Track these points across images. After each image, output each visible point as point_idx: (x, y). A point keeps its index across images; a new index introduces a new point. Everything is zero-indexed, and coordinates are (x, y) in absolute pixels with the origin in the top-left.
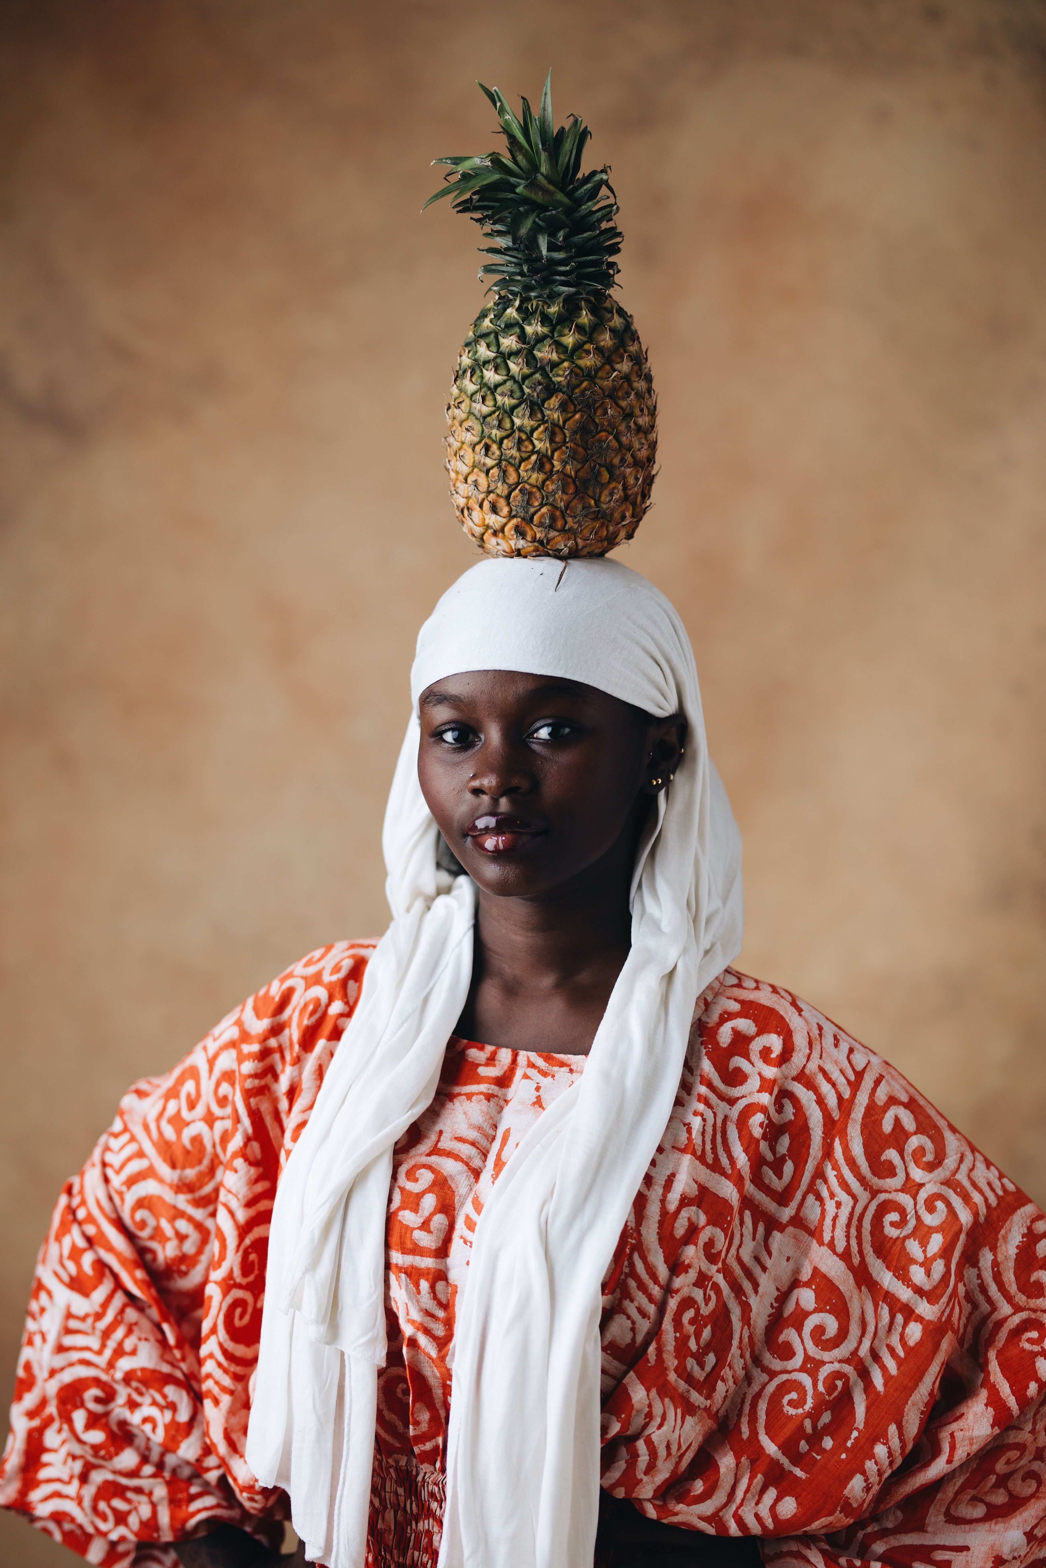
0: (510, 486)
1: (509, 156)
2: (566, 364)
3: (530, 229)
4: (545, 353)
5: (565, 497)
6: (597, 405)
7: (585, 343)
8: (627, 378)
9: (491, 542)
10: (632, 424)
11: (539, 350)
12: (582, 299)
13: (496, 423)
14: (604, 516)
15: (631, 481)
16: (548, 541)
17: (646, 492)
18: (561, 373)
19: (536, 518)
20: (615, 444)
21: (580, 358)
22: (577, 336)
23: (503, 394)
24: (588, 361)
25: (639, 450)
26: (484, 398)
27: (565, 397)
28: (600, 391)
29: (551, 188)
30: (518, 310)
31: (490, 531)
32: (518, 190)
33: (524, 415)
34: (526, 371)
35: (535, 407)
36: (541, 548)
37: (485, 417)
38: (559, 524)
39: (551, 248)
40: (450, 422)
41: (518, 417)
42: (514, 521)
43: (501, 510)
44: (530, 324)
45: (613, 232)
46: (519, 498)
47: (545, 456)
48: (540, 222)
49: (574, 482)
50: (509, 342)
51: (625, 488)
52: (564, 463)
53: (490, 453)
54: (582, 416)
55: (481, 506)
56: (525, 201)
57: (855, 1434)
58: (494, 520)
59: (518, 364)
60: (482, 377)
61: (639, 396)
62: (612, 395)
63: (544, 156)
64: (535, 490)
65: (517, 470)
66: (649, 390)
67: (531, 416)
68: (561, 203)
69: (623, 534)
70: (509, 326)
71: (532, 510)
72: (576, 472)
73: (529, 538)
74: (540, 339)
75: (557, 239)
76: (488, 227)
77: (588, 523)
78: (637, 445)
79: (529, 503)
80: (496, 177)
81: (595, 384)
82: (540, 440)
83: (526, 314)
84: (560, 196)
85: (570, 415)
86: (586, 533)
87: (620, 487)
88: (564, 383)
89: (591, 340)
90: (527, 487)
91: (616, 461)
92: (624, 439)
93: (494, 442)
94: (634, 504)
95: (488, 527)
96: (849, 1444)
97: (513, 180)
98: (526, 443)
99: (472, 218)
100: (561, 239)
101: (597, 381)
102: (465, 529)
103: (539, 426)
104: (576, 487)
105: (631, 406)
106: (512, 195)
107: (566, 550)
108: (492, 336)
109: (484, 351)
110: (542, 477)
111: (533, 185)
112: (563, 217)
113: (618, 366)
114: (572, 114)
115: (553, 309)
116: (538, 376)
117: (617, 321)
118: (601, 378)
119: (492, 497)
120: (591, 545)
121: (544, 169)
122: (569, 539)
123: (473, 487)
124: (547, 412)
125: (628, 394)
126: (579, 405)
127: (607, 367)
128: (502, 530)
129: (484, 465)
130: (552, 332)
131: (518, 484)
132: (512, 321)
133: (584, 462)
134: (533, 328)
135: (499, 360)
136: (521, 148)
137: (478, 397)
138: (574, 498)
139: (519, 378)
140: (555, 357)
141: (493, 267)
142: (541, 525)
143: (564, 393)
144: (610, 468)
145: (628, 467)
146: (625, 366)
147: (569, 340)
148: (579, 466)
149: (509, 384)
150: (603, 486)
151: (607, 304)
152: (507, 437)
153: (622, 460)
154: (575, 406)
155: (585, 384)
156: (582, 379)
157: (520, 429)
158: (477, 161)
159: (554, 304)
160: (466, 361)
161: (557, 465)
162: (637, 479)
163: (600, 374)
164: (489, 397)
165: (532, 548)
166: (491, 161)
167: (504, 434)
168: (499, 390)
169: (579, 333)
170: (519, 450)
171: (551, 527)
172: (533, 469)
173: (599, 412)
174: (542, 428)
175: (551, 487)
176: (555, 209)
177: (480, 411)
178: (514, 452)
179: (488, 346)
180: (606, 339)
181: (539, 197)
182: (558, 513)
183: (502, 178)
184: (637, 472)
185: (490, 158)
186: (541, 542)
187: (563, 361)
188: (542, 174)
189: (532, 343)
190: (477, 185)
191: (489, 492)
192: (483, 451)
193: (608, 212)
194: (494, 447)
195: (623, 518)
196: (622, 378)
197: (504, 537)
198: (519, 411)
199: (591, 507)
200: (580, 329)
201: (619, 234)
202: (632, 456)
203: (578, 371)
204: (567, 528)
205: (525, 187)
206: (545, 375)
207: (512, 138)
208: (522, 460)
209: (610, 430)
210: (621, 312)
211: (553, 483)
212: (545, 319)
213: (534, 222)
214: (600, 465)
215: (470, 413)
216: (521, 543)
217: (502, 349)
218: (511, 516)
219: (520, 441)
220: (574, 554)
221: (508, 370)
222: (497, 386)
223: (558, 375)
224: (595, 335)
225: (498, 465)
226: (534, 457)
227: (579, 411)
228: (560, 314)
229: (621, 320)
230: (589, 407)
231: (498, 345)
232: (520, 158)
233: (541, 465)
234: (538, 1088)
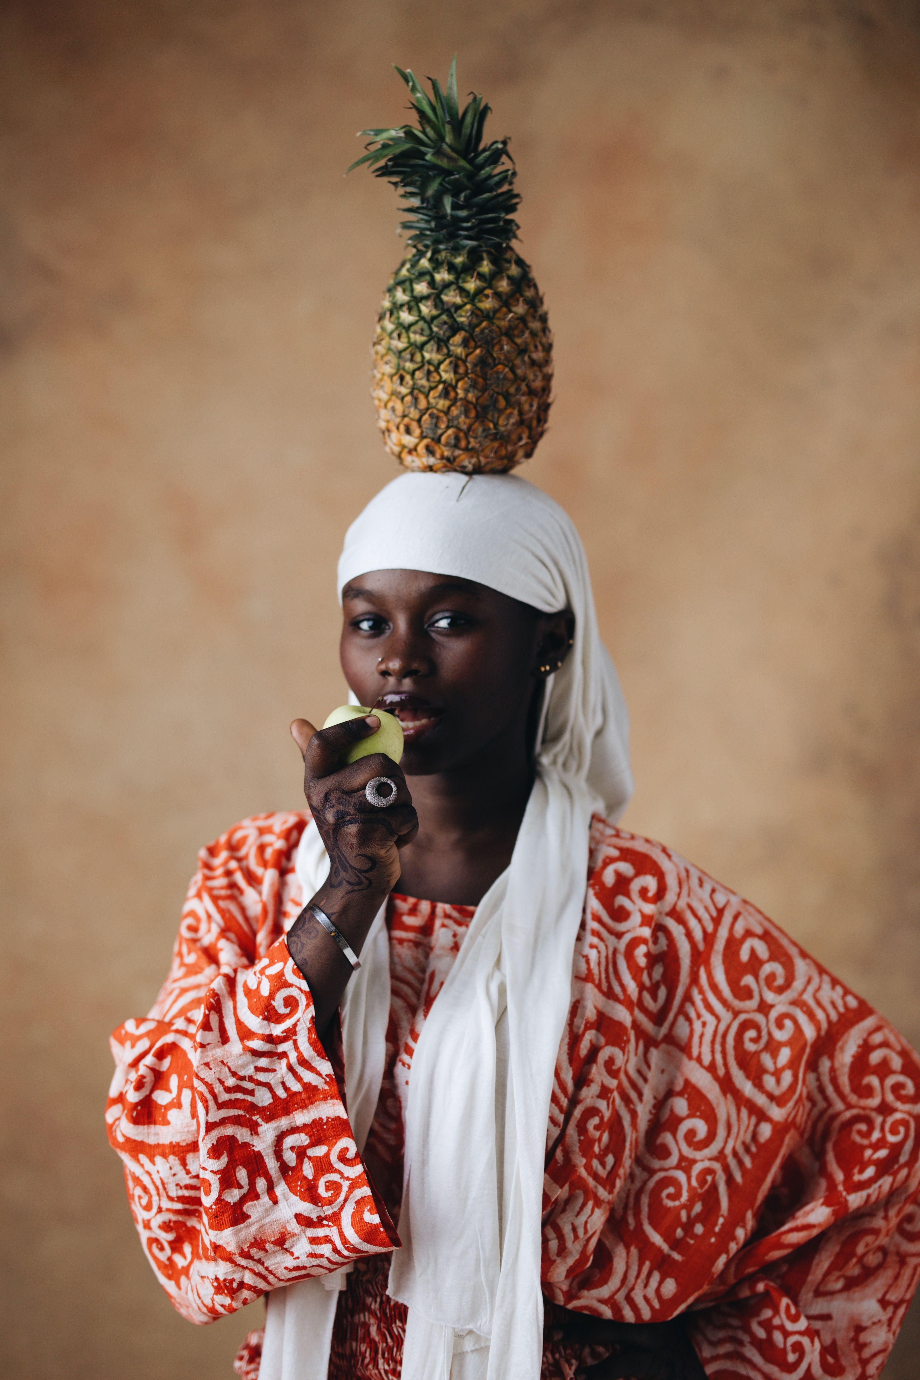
0: (421, 411)
1: (420, 128)
2: (468, 307)
3: (436, 191)
4: (451, 297)
5: (468, 421)
6: (495, 341)
7: (485, 288)
8: (522, 319)
9: (408, 459)
10: (526, 358)
11: (446, 295)
12: (484, 251)
13: (408, 357)
14: (502, 437)
15: (526, 407)
16: (455, 458)
17: (542, 417)
18: (463, 314)
19: (443, 439)
20: (510, 375)
21: (480, 301)
22: (478, 283)
23: (415, 332)
24: (487, 304)
25: (534, 381)
26: (399, 336)
27: (467, 335)
28: (497, 330)
29: (454, 155)
30: (430, 260)
31: (406, 450)
32: (428, 157)
33: (432, 350)
34: (435, 312)
35: (442, 343)
36: (449, 464)
37: (400, 352)
38: (463, 444)
39: (455, 207)
40: (374, 356)
41: (427, 352)
42: (426, 441)
43: (414, 432)
44: (439, 272)
45: (511, 195)
46: (429, 421)
47: (450, 385)
48: (447, 186)
49: (475, 408)
50: (421, 288)
51: (521, 413)
52: (467, 391)
53: (404, 383)
54: (481, 351)
55: (398, 428)
56: (434, 167)
57: (721, 1220)
58: (410, 441)
59: (427, 307)
60: (398, 318)
61: (533, 334)
62: (509, 333)
63: (448, 128)
64: (441, 414)
65: (427, 396)
66: (545, 330)
67: (439, 350)
68: (463, 169)
69: (521, 453)
70: (422, 274)
71: (440, 432)
72: (477, 399)
73: (438, 455)
74: (447, 285)
75: (459, 199)
76: (401, 190)
77: (487, 443)
78: (531, 377)
79: (436, 426)
80: (407, 146)
81: (493, 323)
82: (446, 371)
83: (436, 264)
84: (462, 163)
85: (471, 350)
86: (487, 452)
87: (516, 412)
88: (466, 323)
89: (490, 287)
90: (435, 411)
91: (512, 390)
92: (519, 372)
93: (408, 373)
94: (530, 428)
95: (404, 447)
96: (717, 1229)
97: (423, 149)
98: (435, 374)
99: (390, 182)
100: (462, 199)
101: (495, 321)
102: (387, 449)
103: (445, 360)
104: (477, 412)
105: (526, 344)
106: (421, 162)
107: (470, 467)
108: (408, 284)
109: (401, 296)
110: (447, 403)
111: (439, 153)
112: (465, 180)
113: (514, 309)
114: (472, 93)
115: (459, 260)
116: (444, 317)
117: (514, 270)
118: (499, 319)
119: (406, 420)
120: (492, 462)
121: (449, 139)
122: (472, 457)
123: (391, 412)
124: (452, 348)
125: (522, 333)
126: (479, 341)
127: (504, 309)
128: (415, 449)
129: (400, 393)
130: (457, 278)
131: (427, 409)
132: (425, 270)
133: (484, 390)
134: (442, 276)
135: (413, 304)
136: (429, 121)
137: (395, 335)
138: (475, 422)
139: (428, 318)
140: (458, 300)
141: (409, 224)
142: (447, 444)
143: (466, 331)
144: (507, 396)
145: (523, 394)
146: (520, 309)
147: (471, 285)
148: (479, 394)
149: (421, 324)
150: (501, 412)
151: (508, 256)
152: (419, 369)
153: (518, 389)
154: (476, 342)
155: (484, 324)
156: (482, 319)
157: (429, 362)
158: (393, 133)
159: (459, 255)
160: (387, 304)
161: (461, 393)
162: (531, 405)
163: (498, 315)
164: (404, 335)
165: (441, 465)
166: (405, 133)
167: (416, 366)
168: (413, 329)
169: (480, 280)
170: (428, 380)
171: (456, 446)
172: (440, 397)
173: (496, 348)
174: (447, 362)
175: (455, 411)
176: (459, 173)
177: (396, 347)
178: (424, 382)
179: (404, 291)
180: (504, 285)
181: (444, 163)
182: (462, 435)
183: (413, 147)
184: (532, 400)
185: (404, 130)
186: (448, 459)
187: (465, 304)
188: (447, 144)
189: (440, 288)
190: (391, 153)
191: (404, 416)
192: (398, 381)
193: (507, 178)
194: (408, 378)
195: (520, 439)
196: (518, 319)
197: (418, 455)
198: (428, 347)
199: (489, 429)
200: (481, 276)
201: (517, 196)
202: (527, 386)
203: (479, 312)
204: (470, 446)
205: (433, 154)
206: (451, 316)
207: (422, 113)
208: (431, 389)
209: (506, 363)
210: (520, 262)
211: (457, 408)
212: (452, 268)
213: (441, 184)
214: (498, 394)
215: (389, 349)
216: (432, 461)
217: (416, 293)
218: (422, 437)
219: (429, 373)
220: (478, 470)
221: (420, 311)
222: (410, 325)
223: (461, 316)
224: (494, 282)
225: (411, 393)
226: (441, 387)
227: (479, 347)
228: (464, 264)
229: (519, 270)
230: (488, 343)
231: (412, 290)
232: (428, 130)
233: (447, 392)
234: (455, 935)
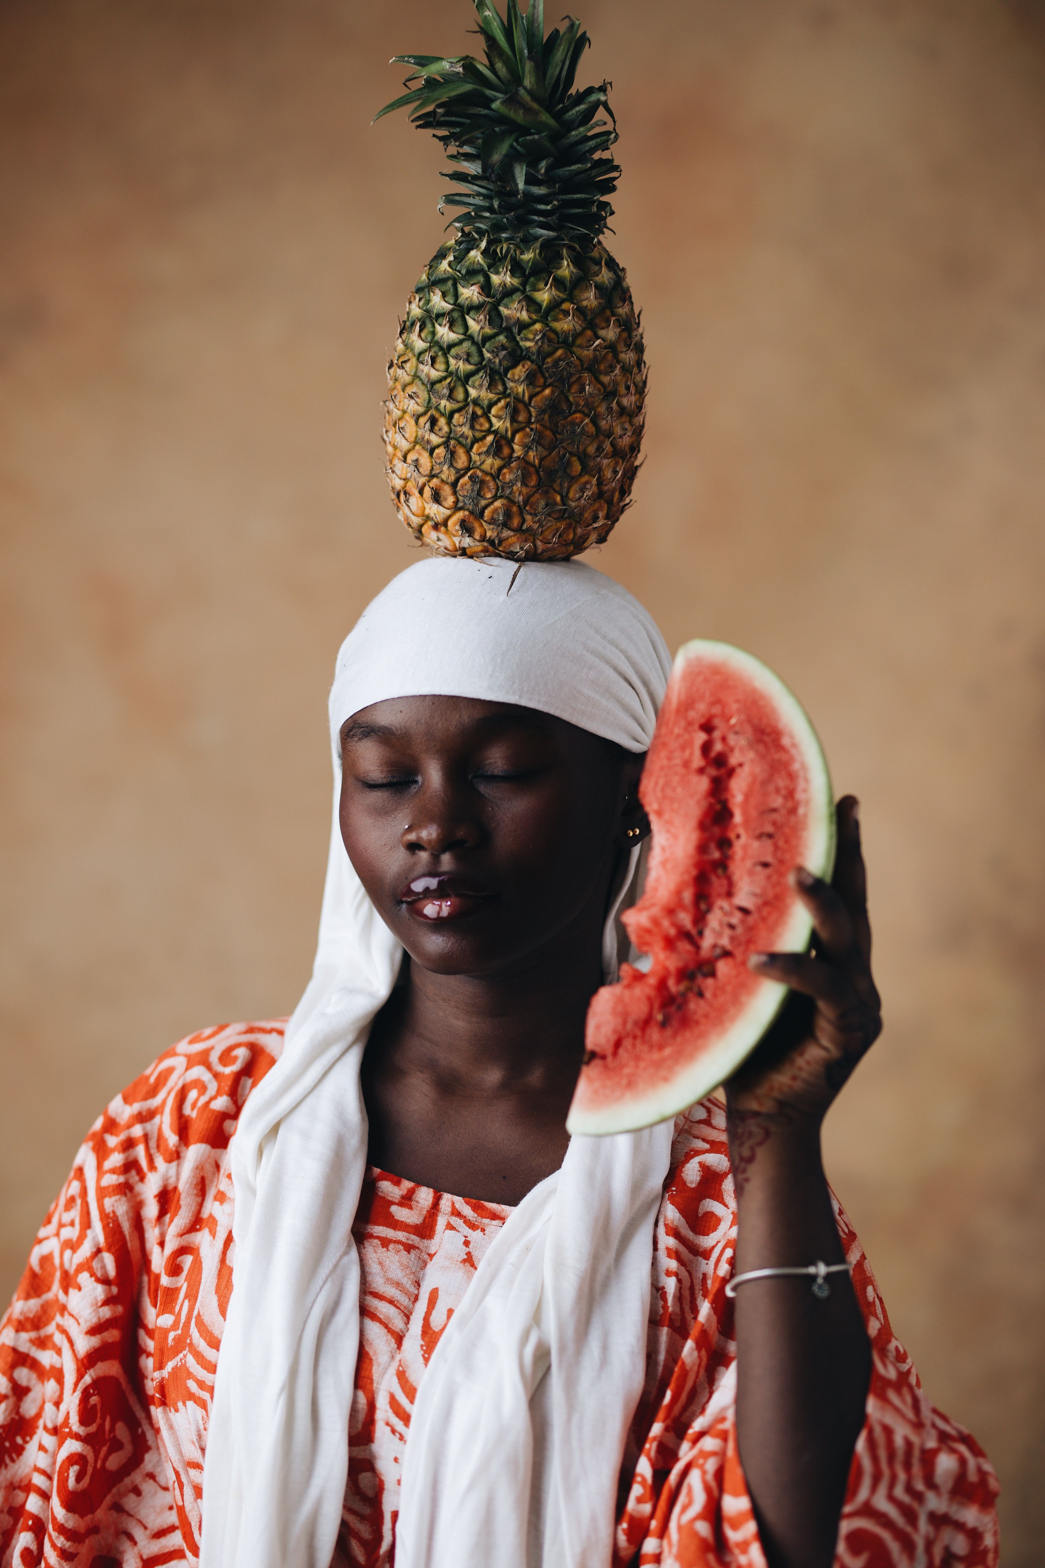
0: (458, 471)
1: (487, 62)
2: (538, 326)
3: (506, 156)
4: (513, 310)
5: (525, 490)
6: (573, 379)
7: (563, 301)
8: (612, 347)
9: (431, 536)
10: (614, 405)
11: (506, 307)
12: (564, 245)
13: (446, 392)
14: (572, 515)
15: (609, 474)
16: (501, 542)
17: (626, 488)
18: (531, 336)
19: (487, 512)
20: (591, 429)
21: (556, 320)
22: (554, 292)
23: (457, 357)
24: (565, 325)
25: (621, 437)
26: (433, 360)
27: (534, 367)
28: (578, 362)
29: (535, 106)
30: (484, 253)
31: (430, 523)
32: (495, 105)
33: (481, 386)
34: (488, 330)
35: (496, 377)
36: (491, 548)
37: (433, 384)
38: (516, 522)
39: (530, 180)
40: (391, 383)
41: (474, 387)
42: (460, 515)
43: (445, 499)
44: (497, 273)
45: (609, 165)
46: (468, 486)
47: (504, 437)
48: (518, 148)
49: (537, 472)
50: (470, 293)
51: (600, 483)
52: (527, 448)
53: (436, 428)
54: (553, 392)
55: (421, 492)
56: (501, 119)
58: (436, 511)
59: (478, 322)
60: (434, 333)
61: (626, 370)
62: (593, 368)
63: (529, 66)
64: (488, 478)
65: (468, 452)
66: (640, 363)
67: (490, 387)
68: (546, 126)
69: (593, 537)
70: (472, 273)
71: (483, 503)
72: (541, 460)
73: (477, 537)
74: (508, 293)
75: (538, 171)
76: (453, 149)
77: (552, 524)
78: (618, 431)
79: (479, 494)
80: (468, 87)
81: (572, 353)
82: (499, 417)
83: (494, 259)
84: (545, 117)
85: (538, 389)
86: (548, 534)
87: (594, 481)
88: (534, 350)
89: (571, 299)
90: (479, 473)
91: (591, 450)
92: (603, 424)
93: (442, 415)
94: (610, 503)
95: (428, 518)
97: (489, 92)
98: (482, 420)
99: (434, 136)
100: (543, 171)
101: (575, 349)
102: (400, 517)
103: (499, 400)
104: (540, 478)
105: (615, 383)
106: (485, 112)
107: (522, 553)
108: (450, 283)
109: (438, 302)
110: (498, 463)
111: (512, 100)
112: (548, 144)
113: (602, 333)
114: (568, 17)
115: (528, 256)
116: (502, 338)
117: (605, 276)
118: (580, 346)
119: (435, 482)
120: (553, 549)
121: (528, 82)
122: (526, 541)
123: (413, 468)
124: (510, 384)
125: (612, 368)
126: (551, 377)
127: (589, 333)
128: (445, 523)
129: (428, 442)
130: (524, 284)
131: (468, 469)
132: (476, 267)
133: (551, 448)
134: (501, 278)
135: (456, 315)
136: (501, 53)
137: (427, 357)
138: (535, 492)
139: (478, 339)
140: (524, 316)
141: (457, 198)
142: (492, 521)
143: (532, 362)
144: (583, 458)
145: (606, 457)
146: (611, 333)
147: (544, 296)
148: (545, 453)
149: (467, 345)
150: (573, 479)
151: (595, 254)
152: (459, 410)
153: (599, 449)
154: (545, 379)
155: (560, 352)
156: (555, 345)
157: (476, 402)
158: (445, 65)
159: (528, 249)
160: (416, 311)
161: (518, 450)
162: (615, 472)
163: (579, 341)
164: (440, 359)
165: (480, 548)
166: (463, 66)
167: (456, 406)
168: (453, 351)
169: (557, 289)
170: (472, 427)
171: (505, 525)
172: (487, 453)
173: (575, 388)
174: (502, 403)
175: (508, 476)
176: (538, 133)
177: (428, 375)
178: (466, 430)
179: (444, 295)
180: (590, 298)
181: (519, 117)
182: (515, 509)
183: (475, 89)
184: (617, 463)
185: (462, 62)
186: (491, 542)
187: (534, 322)
188: (525, 88)
189: (498, 296)
190: (445, 95)
191: (432, 476)
192: (428, 425)
193: (605, 140)
194: (442, 421)
195: (595, 519)
196: (606, 348)
197: (447, 532)
198: (476, 379)
199: (556, 504)
200: (559, 283)
201: (616, 168)
202: (612, 444)
203: (553, 336)
204: (524, 527)
205: (503, 103)
206: (511, 338)
207: (491, 40)
208: (476, 440)
209: (586, 411)
210: (612, 264)
211: (511, 472)
212: (517, 268)
213: (512, 146)
214: (571, 454)
215: (416, 376)
216: (467, 541)
217: (461, 300)
218: (456, 508)
219: (474, 417)
221: (466, 327)
222: (451, 346)
223: (527, 339)
224: (576, 292)
225: (446, 444)
226: (490, 438)
227: (549, 385)
228: (535, 262)
229: (611, 275)
230: (562, 382)
231: (456, 295)
232: (499, 66)
233: (498, 448)
234: (467, 1243)
